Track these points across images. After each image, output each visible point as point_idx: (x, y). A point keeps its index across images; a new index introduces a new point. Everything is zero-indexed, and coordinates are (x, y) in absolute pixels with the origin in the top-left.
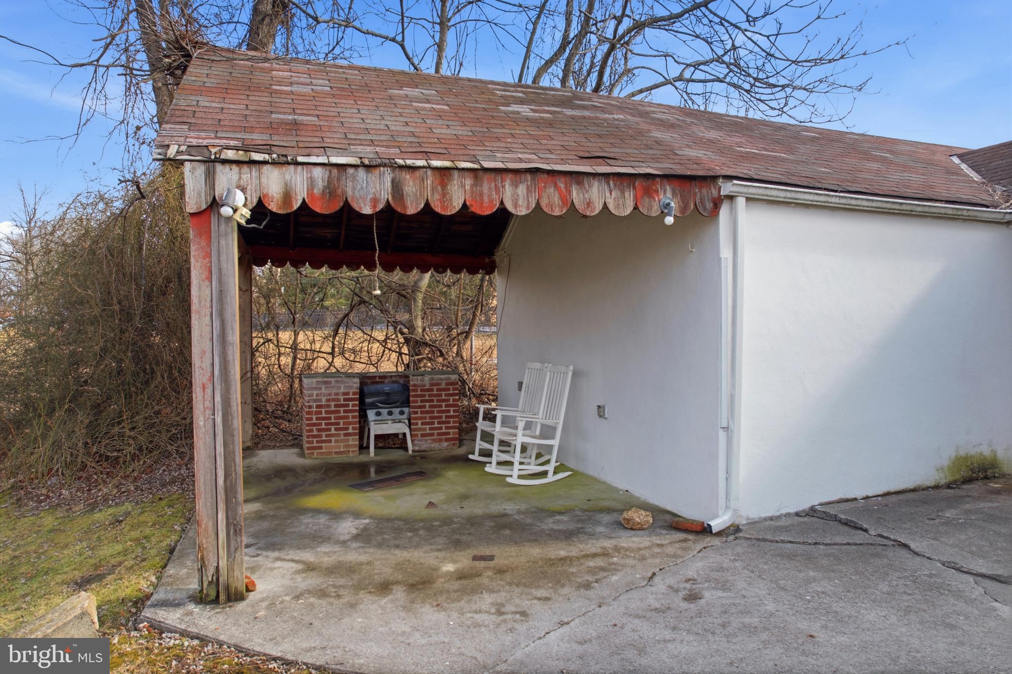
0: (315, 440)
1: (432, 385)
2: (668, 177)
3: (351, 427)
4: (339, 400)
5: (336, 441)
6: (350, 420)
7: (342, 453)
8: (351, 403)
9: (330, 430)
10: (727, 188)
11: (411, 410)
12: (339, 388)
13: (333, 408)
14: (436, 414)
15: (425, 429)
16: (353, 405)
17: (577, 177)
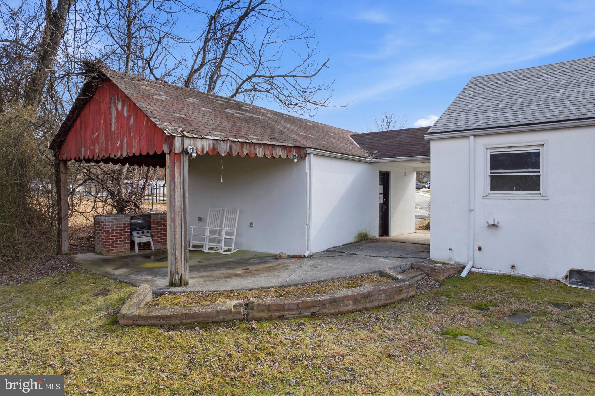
0: (111, 246)
1: (161, 219)
2: (295, 147)
3: (127, 239)
4: (121, 227)
5: (120, 247)
6: (127, 236)
7: (122, 252)
8: (127, 228)
9: (117, 241)
10: (308, 151)
11: (152, 231)
12: (122, 221)
13: (119, 231)
14: (163, 233)
15: (158, 239)
16: (128, 229)
17: (274, 146)
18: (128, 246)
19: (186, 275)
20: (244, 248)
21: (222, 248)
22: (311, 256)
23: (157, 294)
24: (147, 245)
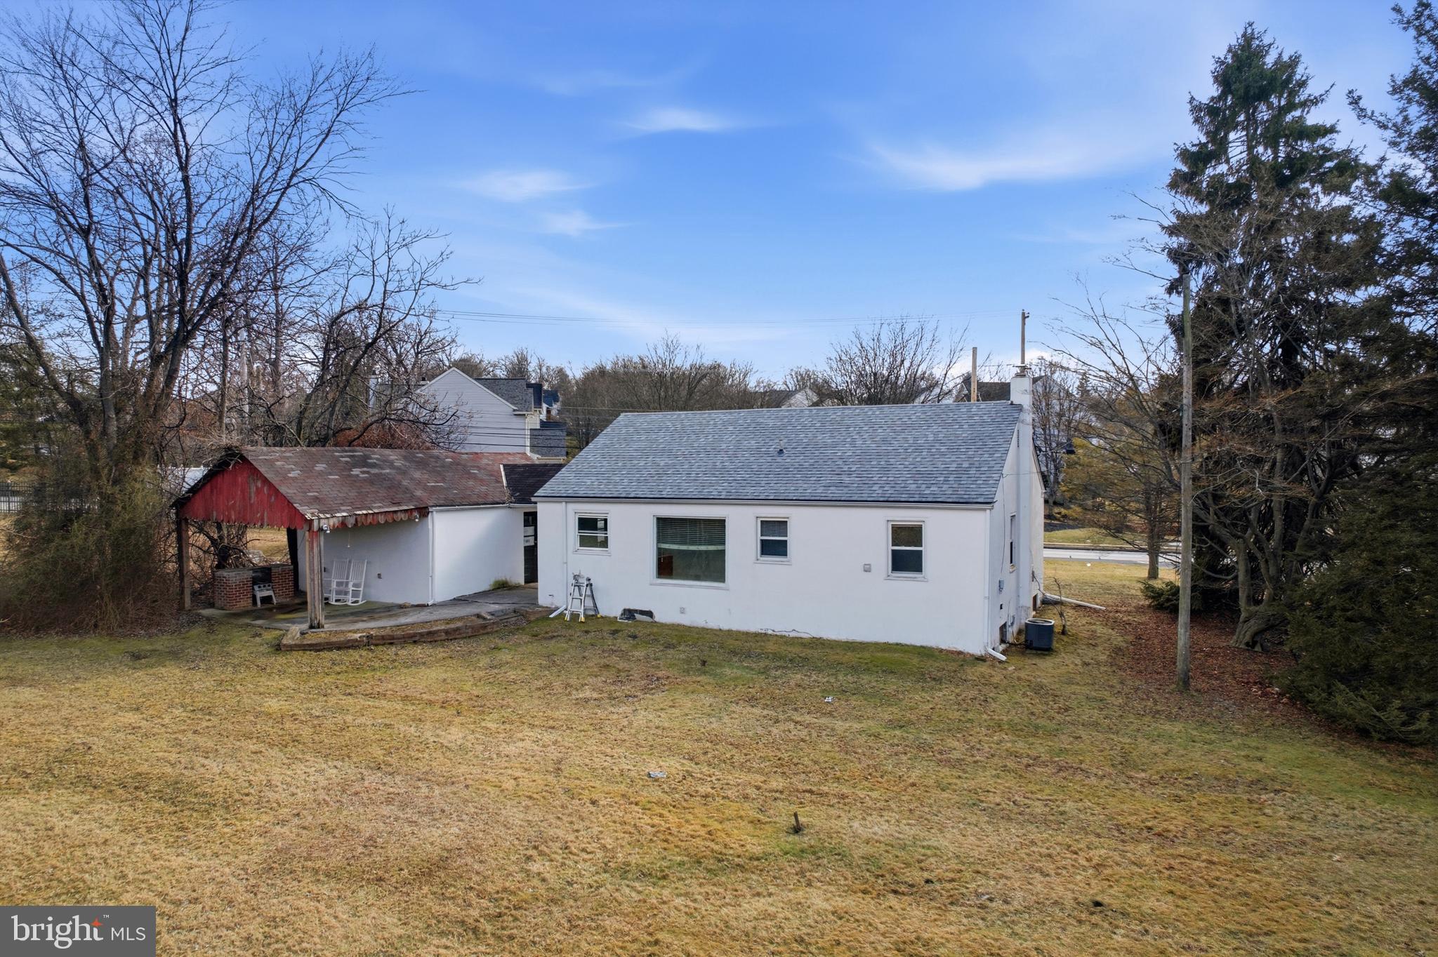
0: (234, 601)
1: (282, 571)
2: (417, 509)
3: (249, 594)
4: (244, 582)
5: (243, 601)
6: (249, 591)
7: (244, 606)
9: (240, 596)
10: (431, 509)
11: (273, 584)
12: (244, 576)
13: (242, 586)
14: (284, 585)
15: (280, 593)
16: (250, 583)
17: (395, 512)
18: (250, 601)
19: (323, 621)
20: (373, 599)
21: (350, 600)
22: (434, 605)
23: (302, 634)
24: (267, 600)
